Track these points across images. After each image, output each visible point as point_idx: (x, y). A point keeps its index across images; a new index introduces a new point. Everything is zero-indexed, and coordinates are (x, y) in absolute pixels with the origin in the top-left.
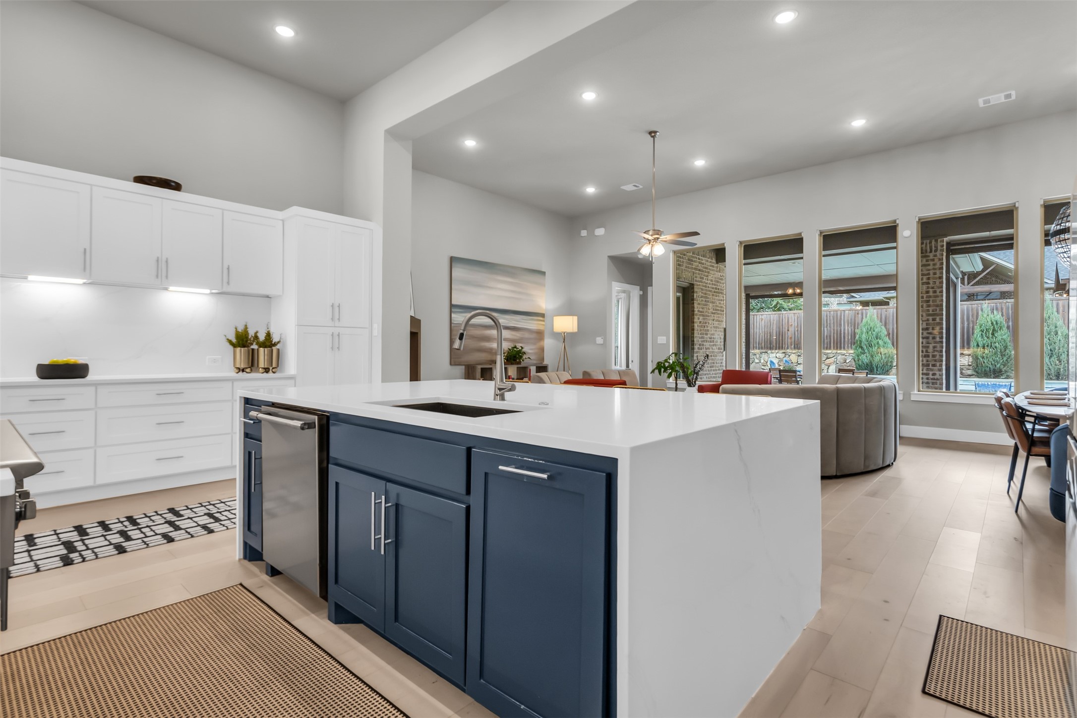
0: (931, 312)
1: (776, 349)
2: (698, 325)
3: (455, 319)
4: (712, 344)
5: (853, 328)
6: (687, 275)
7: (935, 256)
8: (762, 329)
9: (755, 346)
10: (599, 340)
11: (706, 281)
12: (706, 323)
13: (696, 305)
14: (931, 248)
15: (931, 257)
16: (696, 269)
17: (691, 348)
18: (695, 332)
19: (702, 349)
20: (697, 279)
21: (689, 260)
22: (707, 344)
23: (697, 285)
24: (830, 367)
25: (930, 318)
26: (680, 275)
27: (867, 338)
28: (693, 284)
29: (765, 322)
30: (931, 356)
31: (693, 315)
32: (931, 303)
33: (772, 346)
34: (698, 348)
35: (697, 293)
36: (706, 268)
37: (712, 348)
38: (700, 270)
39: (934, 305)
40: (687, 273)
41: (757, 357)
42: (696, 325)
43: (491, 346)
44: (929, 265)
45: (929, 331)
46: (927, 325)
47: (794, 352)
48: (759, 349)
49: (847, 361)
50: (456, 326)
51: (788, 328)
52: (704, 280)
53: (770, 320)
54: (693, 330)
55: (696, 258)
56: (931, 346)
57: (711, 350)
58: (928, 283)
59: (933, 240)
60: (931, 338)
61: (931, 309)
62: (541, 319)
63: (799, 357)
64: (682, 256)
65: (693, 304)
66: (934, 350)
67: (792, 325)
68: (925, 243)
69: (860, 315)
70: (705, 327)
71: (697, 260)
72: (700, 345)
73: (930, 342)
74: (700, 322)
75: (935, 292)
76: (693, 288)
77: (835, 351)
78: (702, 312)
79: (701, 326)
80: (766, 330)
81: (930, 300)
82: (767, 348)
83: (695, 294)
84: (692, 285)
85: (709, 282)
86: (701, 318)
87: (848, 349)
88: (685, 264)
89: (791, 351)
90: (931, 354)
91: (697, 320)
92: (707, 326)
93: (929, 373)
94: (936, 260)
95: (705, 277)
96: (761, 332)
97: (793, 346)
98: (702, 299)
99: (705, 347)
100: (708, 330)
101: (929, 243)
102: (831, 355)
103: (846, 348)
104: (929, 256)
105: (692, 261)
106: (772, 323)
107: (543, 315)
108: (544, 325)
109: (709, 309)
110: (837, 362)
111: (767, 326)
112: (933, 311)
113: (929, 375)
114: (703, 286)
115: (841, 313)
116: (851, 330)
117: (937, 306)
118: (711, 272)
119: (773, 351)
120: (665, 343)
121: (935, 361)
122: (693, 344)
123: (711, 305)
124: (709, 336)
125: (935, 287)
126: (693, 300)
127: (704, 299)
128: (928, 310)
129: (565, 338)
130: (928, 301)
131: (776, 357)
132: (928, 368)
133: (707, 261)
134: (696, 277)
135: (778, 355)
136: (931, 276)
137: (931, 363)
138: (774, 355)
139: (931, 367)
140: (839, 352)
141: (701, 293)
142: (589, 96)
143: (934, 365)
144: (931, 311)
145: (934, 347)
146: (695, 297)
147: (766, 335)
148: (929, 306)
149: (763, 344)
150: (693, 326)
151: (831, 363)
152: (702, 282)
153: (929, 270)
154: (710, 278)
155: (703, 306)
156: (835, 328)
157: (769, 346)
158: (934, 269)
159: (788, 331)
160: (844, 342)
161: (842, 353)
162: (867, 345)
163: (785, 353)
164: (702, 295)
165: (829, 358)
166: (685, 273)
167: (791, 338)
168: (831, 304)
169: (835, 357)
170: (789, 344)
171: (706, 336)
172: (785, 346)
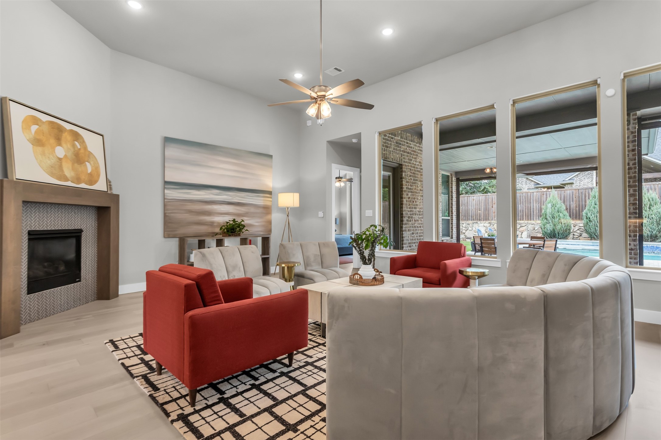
1: (484, 220)
2: (406, 200)
3: (168, 195)
4: (421, 216)
5: (539, 205)
6: (395, 157)
8: (474, 207)
9: (469, 218)
10: (321, 214)
11: (415, 163)
12: (414, 198)
13: (404, 182)
16: (403, 151)
17: (400, 219)
18: (404, 206)
19: (411, 221)
20: (406, 160)
21: (397, 143)
22: (416, 217)
23: (406, 166)
24: (523, 233)
26: (388, 156)
27: (551, 212)
28: (401, 165)
29: (475, 202)
31: (402, 191)
33: (481, 218)
34: (407, 220)
35: (405, 172)
36: (414, 151)
37: (421, 220)
38: (408, 153)
40: (394, 154)
41: (470, 226)
42: (404, 200)
48: (472, 220)
49: (536, 229)
50: (170, 202)
52: (413, 162)
54: (402, 204)
55: (405, 142)
57: (420, 222)
62: (268, 196)
64: (389, 139)
65: (402, 181)
67: (495, 203)
69: (545, 196)
70: (413, 202)
71: (406, 144)
72: (409, 217)
74: (409, 198)
76: (402, 168)
77: (526, 222)
78: (410, 189)
79: (410, 201)
80: (476, 207)
83: (404, 174)
84: (401, 166)
85: (417, 163)
86: (410, 194)
87: (537, 220)
88: (393, 147)
91: (406, 196)
92: (416, 201)
95: (413, 160)
96: (473, 208)
98: (411, 178)
99: (414, 219)
100: (417, 205)
102: (524, 225)
103: (535, 219)
105: (400, 144)
106: (480, 202)
107: (270, 193)
108: (271, 201)
109: (418, 187)
110: (528, 230)
114: (411, 167)
115: (531, 194)
116: (539, 206)
118: (419, 155)
119: (482, 222)
120: (372, 216)
122: (402, 217)
124: (418, 210)
126: (402, 178)
127: (413, 178)
129: (287, 211)
131: (484, 226)
133: (416, 146)
134: (404, 158)
135: (485, 225)
138: (482, 224)
140: (529, 222)
141: (409, 173)
146: (403, 176)
147: (476, 210)
149: (474, 217)
150: (402, 201)
151: (523, 230)
152: (410, 163)
154: (418, 160)
155: (412, 184)
156: (527, 205)
157: (479, 218)
159: (492, 207)
160: (533, 214)
161: (532, 223)
162: (551, 217)
163: (490, 223)
164: (411, 174)
165: (522, 227)
166: (392, 154)
167: (494, 212)
168: (523, 189)
169: (526, 226)
170: (493, 217)
171: (415, 210)
172: (490, 218)
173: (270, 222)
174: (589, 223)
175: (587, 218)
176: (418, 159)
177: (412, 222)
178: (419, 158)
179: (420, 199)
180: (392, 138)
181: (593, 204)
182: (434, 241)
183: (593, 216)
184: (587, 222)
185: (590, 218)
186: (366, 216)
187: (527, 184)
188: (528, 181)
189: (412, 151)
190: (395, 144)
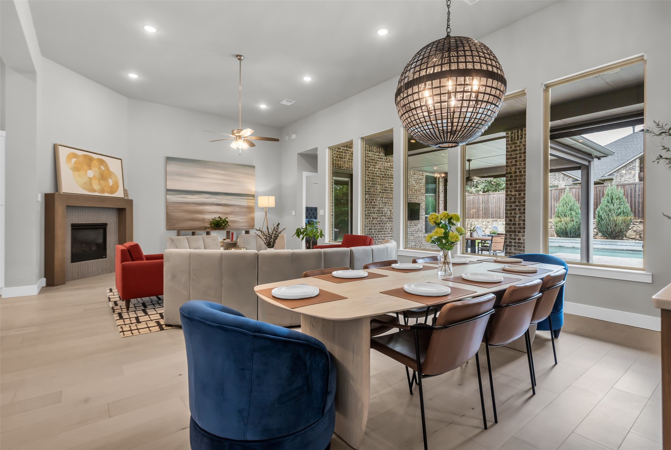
0: (518, 189)
7: (521, 142)
9: (489, 216)
10: (292, 213)
12: (373, 200)
14: (518, 136)
15: (518, 144)
22: (375, 215)
25: (517, 193)
29: (495, 199)
30: (517, 224)
32: (518, 181)
33: (500, 216)
39: (520, 182)
41: (490, 224)
43: (204, 217)
44: (516, 150)
45: (516, 204)
46: (515, 199)
48: (492, 218)
53: (499, 197)
56: (517, 216)
58: (516, 165)
59: (520, 130)
60: (517, 210)
61: (518, 186)
62: (251, 198)
66: (520, 219)
68: (514, 132)
73: (517, 213)
75: (520, 172)
80: (496, 205)
81: (517, 179)
82: (497, 218)
90: (517, 223)
92: (375, 202)
93: (516, 238)
94: (522, 146)
96: (493, 206)
99: (372, 217)
100: (376, 205)
101: (517, 133)
106: (500, 200)
108: (254, 202)
109: (377, 190)
111: (497, 202)
112: (519, 188)
113: (516, 240)
117: (522, 183)
119: (501, 220)
120: (323, 214)
121: (520, 228)
123: (379, 186)
124: (377, 209)
125: (521, 168)
127: (371, 183)
128: (516, 187)
129: (267, 210)
130: (516, 180)
131: (503, 224)
132: (515, 234)
133: (376, 155)
136: (518, 159)
137: (517, 230)
139: (517, 233)
142: (150, 29)
143: (519, 232)
144: (518, 187)
145: (520, 217)
147: (496, 208)
148: (516, 184)
149: (494, 215)
153: (517, 154)
155: (371, 188)
157: (498, 216)
158: (520, 153)
164: (369, 180)
173: (253, 219)
180: (347, 150)
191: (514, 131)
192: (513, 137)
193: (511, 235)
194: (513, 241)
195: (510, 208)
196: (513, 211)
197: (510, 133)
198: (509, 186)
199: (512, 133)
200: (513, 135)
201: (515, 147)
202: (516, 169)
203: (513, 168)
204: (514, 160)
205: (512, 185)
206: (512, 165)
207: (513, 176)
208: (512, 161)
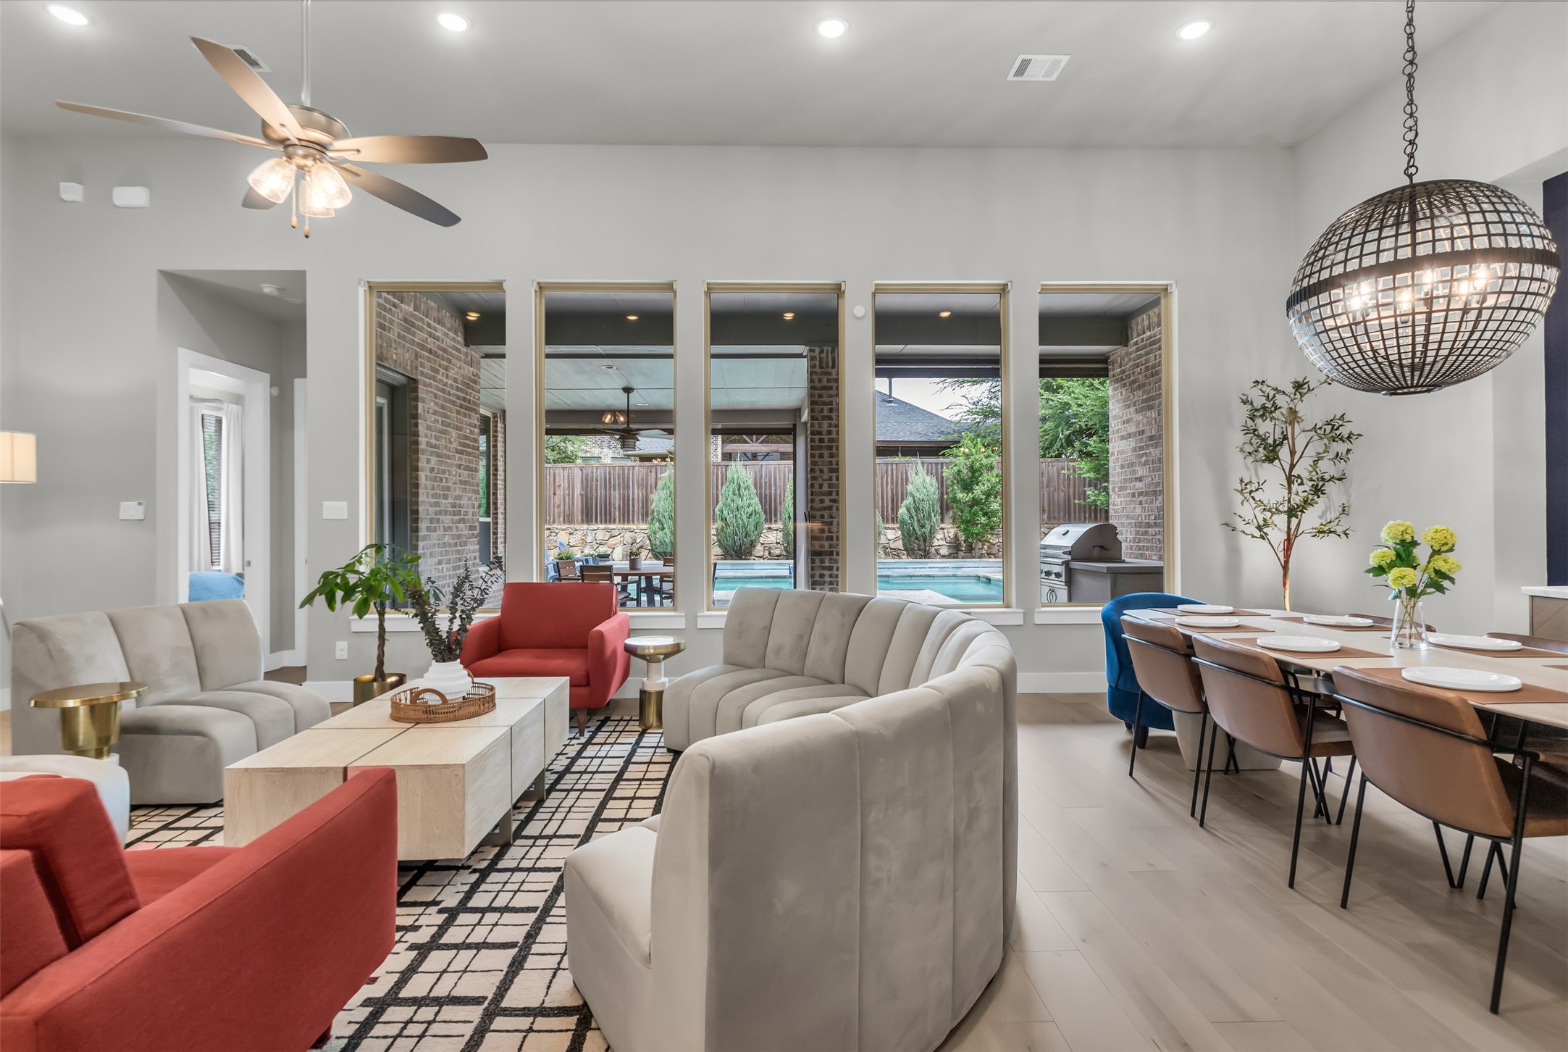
2: (426, 476)
4: (457, 517)
5: (644, 491)
6: (402, 357)
10: (131, 510)
11: (445, 380)
12: (443, 472)
13: (421, 429)
16: (419, 345)
17: (411, 527)
18: (421, 491)
19: (435, 531)
20: (425, 370)
21: (405, 320)
22: (447, 520)
23: (426, 385)
24: (615, 551)
26: (385, 352)
27: (667, 506)
28: (415, 381)
31: (417, 451)
34: (428, 529)
35: (424, 402)
36: (444, 350)
37: (457, 528)
38: (430, 351)
40: (400, 351)
42: (422, 475)
47: (564, 527)
49: (638, 541)
51: (555, 490)
52: (439, 377)
54: (417, 486)
55: (422, 320)
57: (455, 532)
63: (571, 536)
64: (388, 306)
65: (416, 425)
67: (560, 486)
69: (653, 474)
70: (441, 480)
71: (425, 326)
72: (431, 521)
74: (432, 470)
76: (415, 390)
77: (621, 526)
78: (435, 447)
79: (435, 479)
83: (420, 405)
84: (412, 384)
85: (449, 382)
86: (434, 459)
87: (639, 522)
88: (396, 329)
89: (559, 527)
91: (425, 465)
92: (446, 479)
95: (442, 371)
97: (561, 519)
98: (437, 418)
99: (441, 525)
100: (448, 489)
102: (616, 532)
103: (635, 520)
104: (830, 374)
105: (413, 325)
109: (451, 443)
110: (625, 543)
114: (437, 388)
115: (629, 470)
116: (643, 494)
118: (454, 361)
120: (346, 517)
122: (416, 520)
124: (450, 500)
126: (415, 416)
127: (440, 419)
133: (447, 335)
134: (422, 365)
140: (626, 526)
141: (432, 404)
146: (420, 411)
150: (417, 478)
151: (616, 544)
152: (434, 379)
154: (451, 373)
156: (622, 492)
159: (555, 494)
160: (633, 511)
161: (630, 529)
162: (667, 517)
163: (549, 529)
164: (436, 408)
165: (614, 537)
166: (395, 349)
167: (559, 506)
168: (603, 457)
169: (621, 535)
170: (556, 515)
171: (444, 501)
172: (550, 519)
174: (725, 529)
175: (722, 520)
176: (451, 371)
177: (438, 532)
178: (453, 369)
179: (454, 473)
180: (395, 305)
181: (731, 493)
182: (535, 581)
183: (731, 515)
184: (723, 527)
185: (726, 520)
186: (325, 517)
187: (611, 447)
188: (612, 442)
189: (439, 348)
190: (401, 324)
191: (825, 348)
192: (824, 360)
193: (822, 562)
194: (827, 573)
195: (820, 505)
196: (827, 511)
197: (817, 350)
198: (816, 459)
199: (822, 352)
200: (824, 355)
201: (829, 381)
202: (830, 427)
203: (826, 423)
204: (826, 408)
205: (823, 457)
206: (824, 418)
207: (826, 440)
208: (822, 409)
